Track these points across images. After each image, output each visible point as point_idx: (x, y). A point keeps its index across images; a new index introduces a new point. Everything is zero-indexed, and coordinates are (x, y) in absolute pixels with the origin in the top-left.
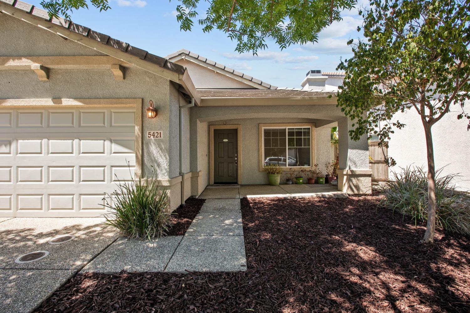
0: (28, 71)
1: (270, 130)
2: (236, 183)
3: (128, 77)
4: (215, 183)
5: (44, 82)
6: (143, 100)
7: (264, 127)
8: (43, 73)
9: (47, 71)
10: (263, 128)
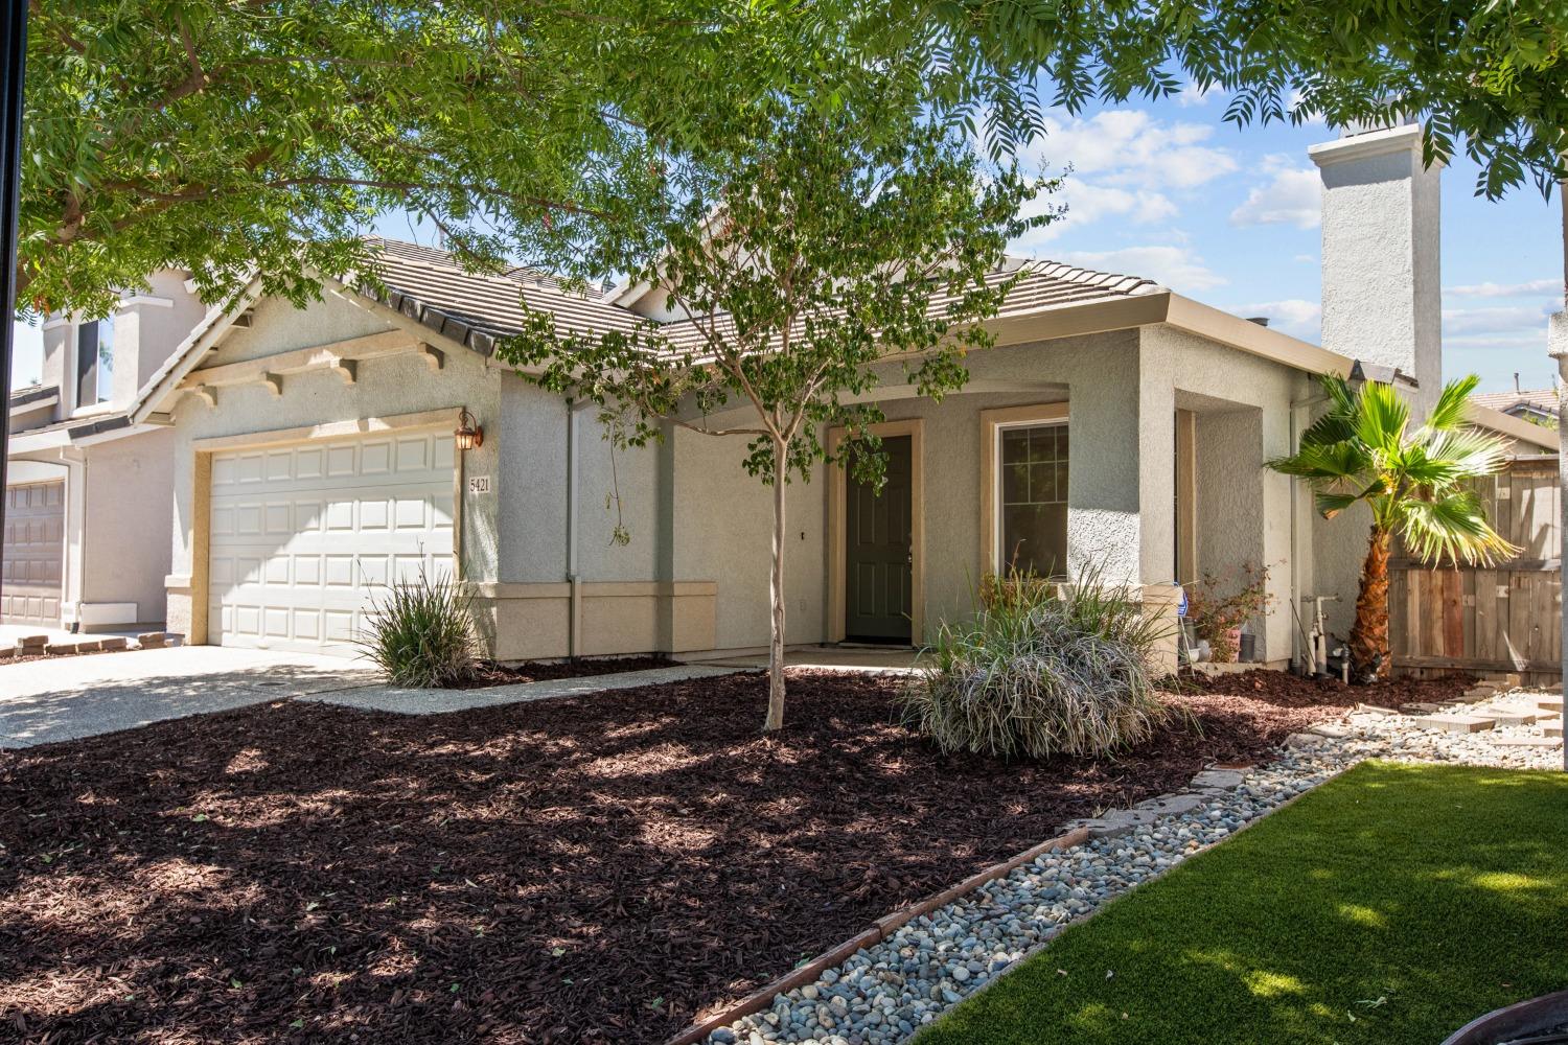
0: (324, 371)
1: (1022, 432)
2: (907, 641)
3: (447, 364)
4: (849, 638)
5: (351, 387)
6: (465, 411)
7: (998, 420)
8: (345, 372)
9: (351, 365)
10: (997, 426)
